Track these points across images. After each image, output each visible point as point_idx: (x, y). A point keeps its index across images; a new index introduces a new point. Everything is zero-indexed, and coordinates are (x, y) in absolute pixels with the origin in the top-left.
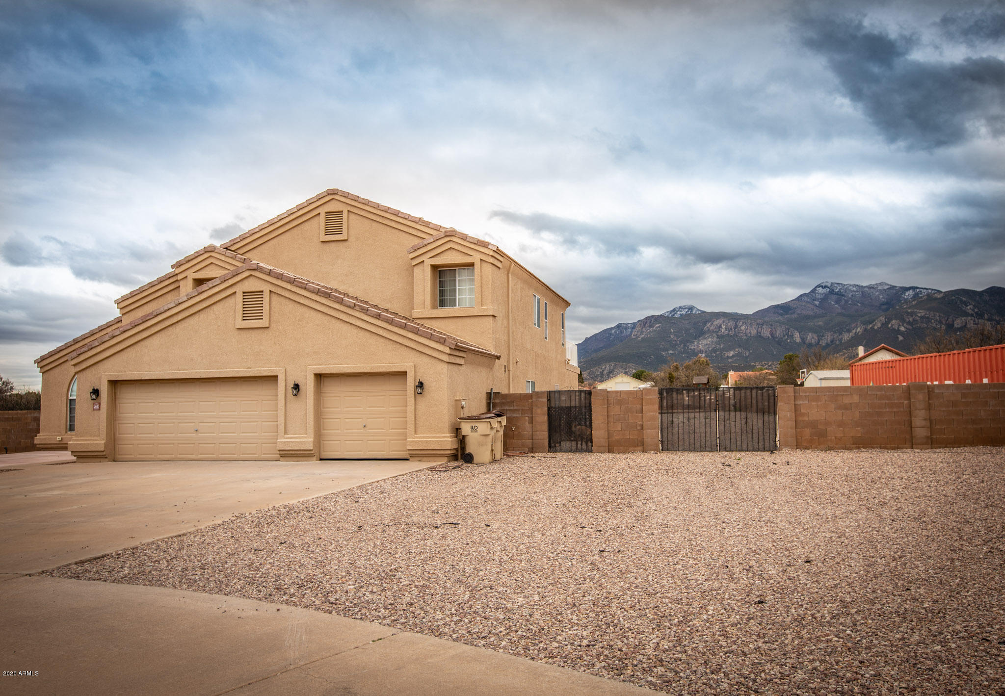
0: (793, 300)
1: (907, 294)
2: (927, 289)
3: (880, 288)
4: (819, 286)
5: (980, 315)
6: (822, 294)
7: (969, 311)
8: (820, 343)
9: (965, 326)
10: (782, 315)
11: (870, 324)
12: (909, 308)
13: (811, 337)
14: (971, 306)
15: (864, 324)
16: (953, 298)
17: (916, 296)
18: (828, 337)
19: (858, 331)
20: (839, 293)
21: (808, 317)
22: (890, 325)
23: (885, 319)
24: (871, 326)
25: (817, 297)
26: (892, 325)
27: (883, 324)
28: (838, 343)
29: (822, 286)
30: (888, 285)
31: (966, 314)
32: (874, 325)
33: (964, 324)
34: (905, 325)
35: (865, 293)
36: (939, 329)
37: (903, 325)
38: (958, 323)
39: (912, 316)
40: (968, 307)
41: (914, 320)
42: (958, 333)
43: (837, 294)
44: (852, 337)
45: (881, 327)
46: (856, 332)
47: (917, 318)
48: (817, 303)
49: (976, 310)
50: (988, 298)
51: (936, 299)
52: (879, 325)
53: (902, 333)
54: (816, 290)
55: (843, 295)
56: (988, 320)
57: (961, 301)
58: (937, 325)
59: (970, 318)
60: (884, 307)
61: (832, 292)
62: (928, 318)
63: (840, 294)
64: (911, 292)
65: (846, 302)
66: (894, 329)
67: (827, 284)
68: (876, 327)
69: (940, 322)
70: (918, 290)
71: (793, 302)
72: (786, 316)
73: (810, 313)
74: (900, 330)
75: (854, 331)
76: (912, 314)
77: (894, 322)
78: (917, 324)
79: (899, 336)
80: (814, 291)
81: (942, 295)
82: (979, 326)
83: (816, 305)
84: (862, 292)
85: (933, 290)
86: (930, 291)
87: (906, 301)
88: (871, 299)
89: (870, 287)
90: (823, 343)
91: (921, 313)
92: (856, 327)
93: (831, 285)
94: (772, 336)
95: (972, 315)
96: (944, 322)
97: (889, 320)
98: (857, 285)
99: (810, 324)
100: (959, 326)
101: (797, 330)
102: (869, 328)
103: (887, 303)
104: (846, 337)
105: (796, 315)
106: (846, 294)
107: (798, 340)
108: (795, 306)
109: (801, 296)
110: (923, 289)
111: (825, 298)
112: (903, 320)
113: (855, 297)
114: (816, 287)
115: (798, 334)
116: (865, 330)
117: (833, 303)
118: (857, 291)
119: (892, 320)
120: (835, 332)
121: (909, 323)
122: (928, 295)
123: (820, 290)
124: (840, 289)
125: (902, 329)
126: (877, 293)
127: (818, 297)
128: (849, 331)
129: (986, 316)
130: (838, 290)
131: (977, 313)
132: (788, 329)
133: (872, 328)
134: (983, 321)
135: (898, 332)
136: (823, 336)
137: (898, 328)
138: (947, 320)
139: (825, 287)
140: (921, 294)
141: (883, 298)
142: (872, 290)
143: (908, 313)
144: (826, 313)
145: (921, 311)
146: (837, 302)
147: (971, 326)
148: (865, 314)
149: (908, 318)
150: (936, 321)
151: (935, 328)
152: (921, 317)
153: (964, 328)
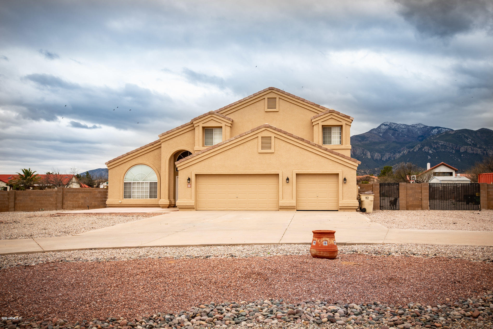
0: (367, 132)
1: (434, 131)
2: (445, 128)
3: (418, 127)
4: (383, 124)
5: (475, 145)
6: (384, 129)
7: (469, 143)
8: (382, 159)
9: (466, 151)
10: (360, 141)
11: (412, 148)
12: (435, 139)
13: (377, 156)
14: (470, 140)
15: (408, 149)
16: (460, 134)
17: (439, 132)
18: (387, 156)
19: (404, 152)
20: (394, 129)
21: (375, 143)
22: (423, 150)
23: (421, 145)
24: (412, 149)
25: (381, 131)
26: (425, 149)
27: (419, 149)
28: (393, 159)
29: (384, 125)
30: (423, 125)
31: (467, 144)
32: (414, 149)
33: (466, 150)
34: (432, 149)
35: (409, 129)
36: (452, 153)
37: (431, 150)
38: (462, 150)
39: (436, 144)
40: (468, 140)
41: (437, 147)
42: (462, 155)
43: (393, 129)
44: (401, 156)
45: (418, 151)
46: (404, 153)
47: (439, 146)
48: (381, 135)
49: (473, 142)
50: (479, 135)
51: (450, 134)
52: (417, 149)
53: (430, 155)
54: (381, 127)
55: (397, 130)
56: (479, 148)
57: (465, 136)
58: (450, 150)
59: (469, 147)
60: (420, 138)
61: (390, 128)
62: (445, 146)
63: (395, 130)
64: (436, 130)
65: (398, 134)
66: (426, 152)
67: (388, 123)
68: (415, 151)
69: (452, 149)
70: (440, 129)
71: (367, 133)
72: (362, 142)
73: (377, 141)
74: (429, 153)
75: (402, 153)
76: (436, 143)
77: (426, 147)
78: (439, 149)
79: (428, 156)
80: (379, 127)
81: (454, 132)
82: (474, 151)
83: (380, 136)
84: (408, 129)
85: (448, 129)
86: (447, 130)
87: (433, 135)
88: (413, 133)
89: (413, 126)
90: (384, 159)
91: (442, 143)
92: (404, 150)
93: (390, 124)
94: (354, 154)
95: (470, 145)
96: (454, 149)
97: (423, 146)
98: (405, 125)
99: (377, 147)
100: (463, 151)
101: (369, 150)
102: (411, 151)
103: (422, 136)
104: (398, 156)
105: (368, 142)
106: (398, 130)
107: (369, 157)
108: (368, 136)
109: (372, 130)
110: (443, 128)
111: (386, 132)
112: (431, 147)
113: (404, 132)
114: (381, 125)
115: (369, 153)
116: (409, 152)
117: (391, 135)
118: (405, 128)
119: (424, 146)
120: (391, 153)
121: (434, 148)
122: (446, 132)
123: (383, 127)
124: (395, 127)
125: (430, 152)
126: (417, 130)
127: (382, 131)
128: (399, 152)
129: (478, 146)
130: (394, 127)
131: (473, 144)
132: (364, 150)
133: (413, 151)
134: (476, 148)
135: (428, 154)
136: (384, 155)
137: (428, 151)
138: (456, 147)
139: (386, 125)
140: (442, 131)
141: (420, 133)
142: (414, 128)
143: (434, 143)
144: (386, 141)
145: (442, 142)
146: (393, 134)
147: (470, 151)
148: (409, 142)
149: (434, 145)
150: (450, 147)
151: (449, 152)
152: (441, 145)
153: (466, 152)
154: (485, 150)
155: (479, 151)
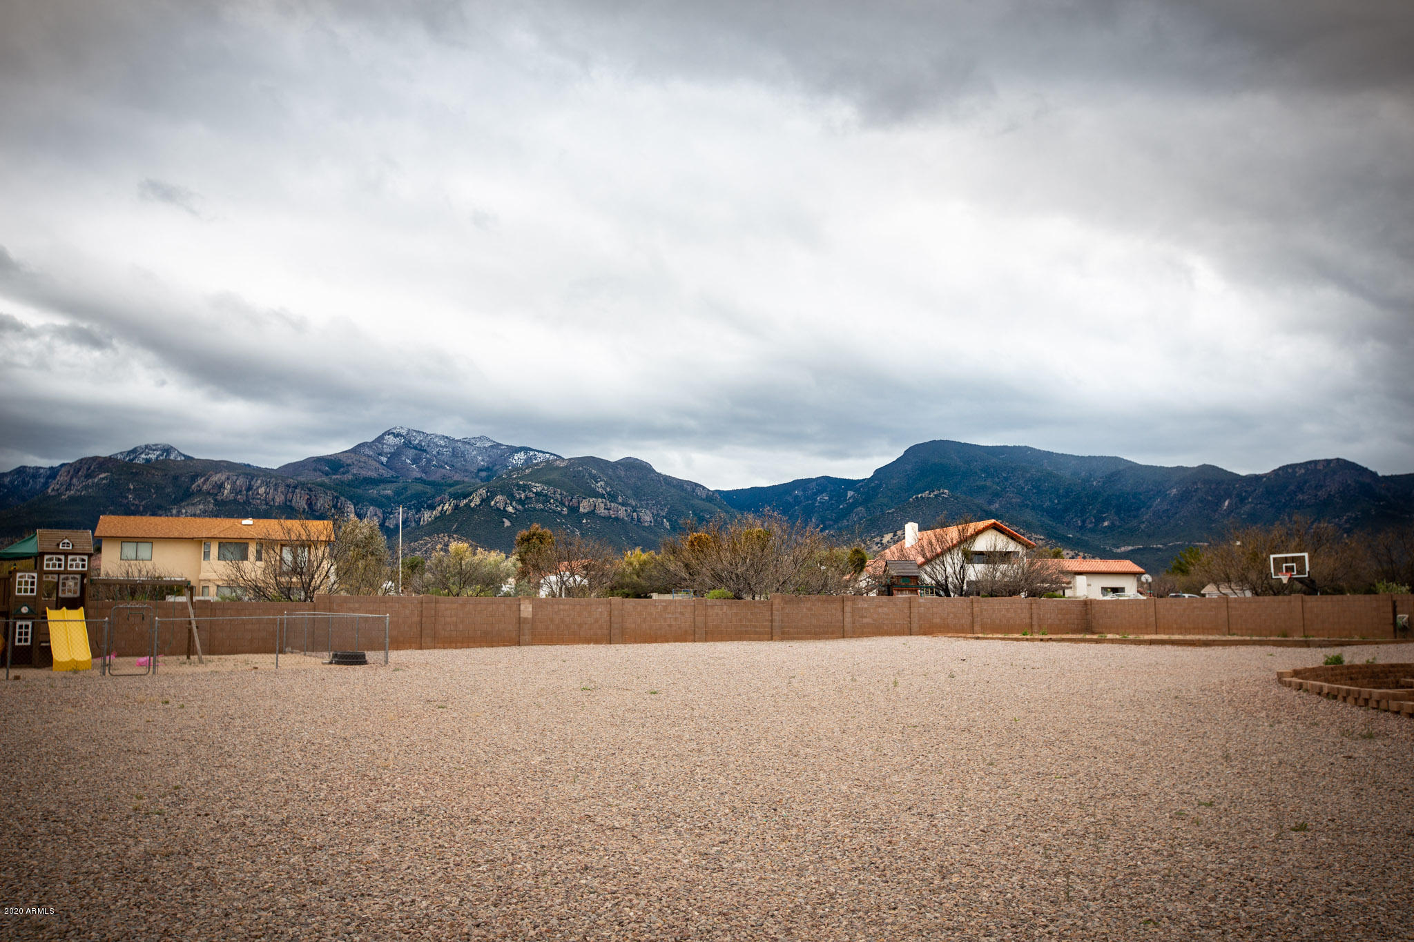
0: (346, 451)
1: (516, 458)
2: (544, 453)
3: (478, 444)
4: (389, 433)
5: (612, 497)
6: (393, 446)
7: (600, 490)
8: (386, 524)
9: (593, 511)
10: (327, 474)
11: (464, 498)
12: (521, 478)
13: (374, 514)
14: (602, 483)
15: (455, 499)
16: (581, 469)
17: (529, 461)
18: (397, 515)
19: (445, 508)
20: (419, 447)
21: (368, 482)
22: (493, 503)
23: (487, 492)
24: (465, 501)
25: (385, 450)
26: (496, 503)
27: (483, 501)
28: (413, 524)
29: (394, 433)
30: (491, 441)
31: (597, 495)
32: (471, 501)
33: (592, 508)
34: (514, 503)
35: (456, 449)
36: (560, 513)
37: (511, 504)
38: (584, 507)
39: (524, 491)
40: (599, 484)
41: (527, 498)
42: (584, 521)
43: (415, 448)
44: (436, 518)
45: (480, 505)
46: (442, 510)
47: (531, 495)
48: (384, 459)
49: (608, 489)
50: (623, 473)
51: (558, 468)
52: (477, 501)
53: (509, 516)
54: (383, 439)
55: (425, 451)
56: (623, 504)
57: (590, 474)
58: (557, 506)
59: (600, 500)
60: (483, 474)
61: (408, 444)
62: (546, 495)
63: (420, 449)
64: (522, 455)
65: (429, 461)
66: (498, 509)
67: (401, 431)
68: (472, 505)
69: (562, 504)
70: (532, 453)
71: (347, 454)
72: (334, 477)
73: (373, 474)
74: (506, 511)
75: (439, 508)
76: (525, 488)
77: (499, 498)
78: (531, 503)
79: (504, 520)
80: (380, 439)
81: (565, 464)
82: (611, 512)
83: (382, 463)
84: (453, 448)
85: (551, 454)
86: (548, 455)
87: (516, 469)
88: (465, 460)
89: (465, 442)
90: (389, 524)
91: (538, 487)
92: (442, 502)
93: (408, 434)
94: (309, 508)
95: (602, 496)
96: (567, 503)
97: (492, 494)
98: (447, 437)
99: (373, 492)
100: (586, 511)
101: (351, 498)
102: (462, 504)
103: (487, 469)
104: (427, 516)
105: (350, 477)
106: (428, 449)
108: (349, 462)
109: (359, 446)
110: (538, 451)
111: (396, 455)
112: (511, 497)
113: (443, 455)
114: (384, 434)
115: (352, 507)
116: (457, 506)
117: (409, 461)
118: (445, 446)
119: (496, 495)
120: (409, 508)
121: (520, 501)
122: (546, 461)
123: (390, 439)
124: (420, 441)
125: (510, 509)
126: (474, 453)
127: (387, 449)
128: (432, 507)
129: (620, 499)
130: (417, 442)
131: (609, 494)
132: (337, 498)
133: (467, 505)
134: (616, 505)
135: (504, 513)
136: (391, 513)
137: (504, 508)
138: (571, 500)
139: (399, 435)
140: (536, 459)
141: (483, 460)
142: (467, 446)
143: (519, 487)
144: (397, 477)
145: (537, 485)
146: (414, 461)
147: (601, 511)
148: (457, 483)
149: (519, 494)
150: (557, 500)
151: (555, 512)
152: (537, 494)
153: (592, 514)
154: (635, 511)
155: (622, 513)
